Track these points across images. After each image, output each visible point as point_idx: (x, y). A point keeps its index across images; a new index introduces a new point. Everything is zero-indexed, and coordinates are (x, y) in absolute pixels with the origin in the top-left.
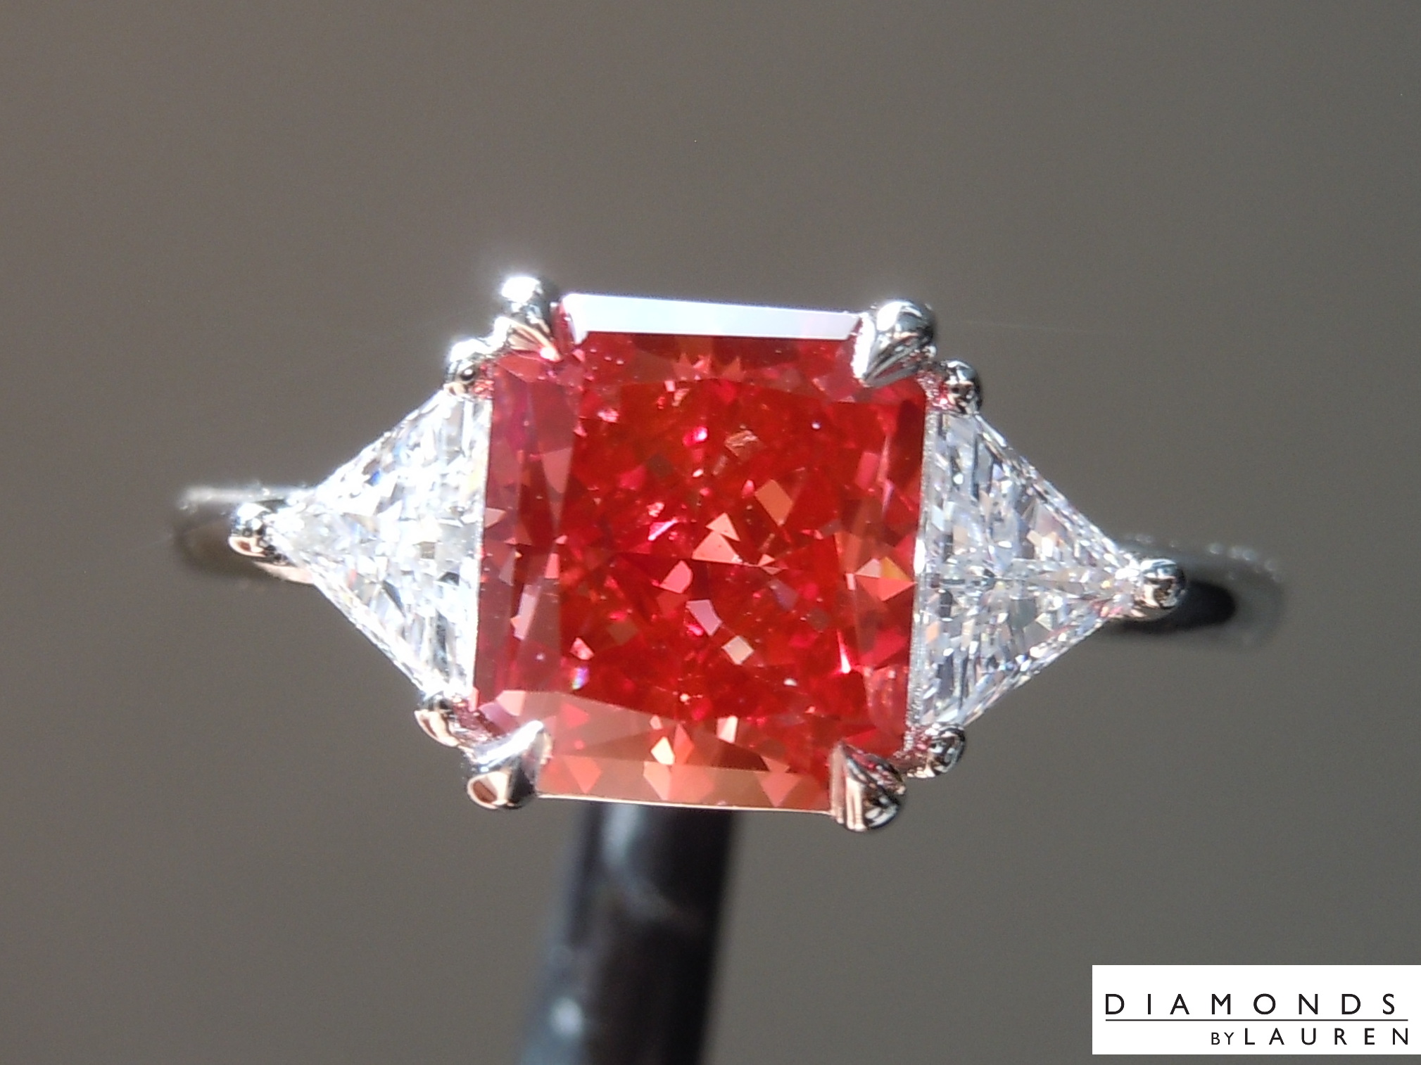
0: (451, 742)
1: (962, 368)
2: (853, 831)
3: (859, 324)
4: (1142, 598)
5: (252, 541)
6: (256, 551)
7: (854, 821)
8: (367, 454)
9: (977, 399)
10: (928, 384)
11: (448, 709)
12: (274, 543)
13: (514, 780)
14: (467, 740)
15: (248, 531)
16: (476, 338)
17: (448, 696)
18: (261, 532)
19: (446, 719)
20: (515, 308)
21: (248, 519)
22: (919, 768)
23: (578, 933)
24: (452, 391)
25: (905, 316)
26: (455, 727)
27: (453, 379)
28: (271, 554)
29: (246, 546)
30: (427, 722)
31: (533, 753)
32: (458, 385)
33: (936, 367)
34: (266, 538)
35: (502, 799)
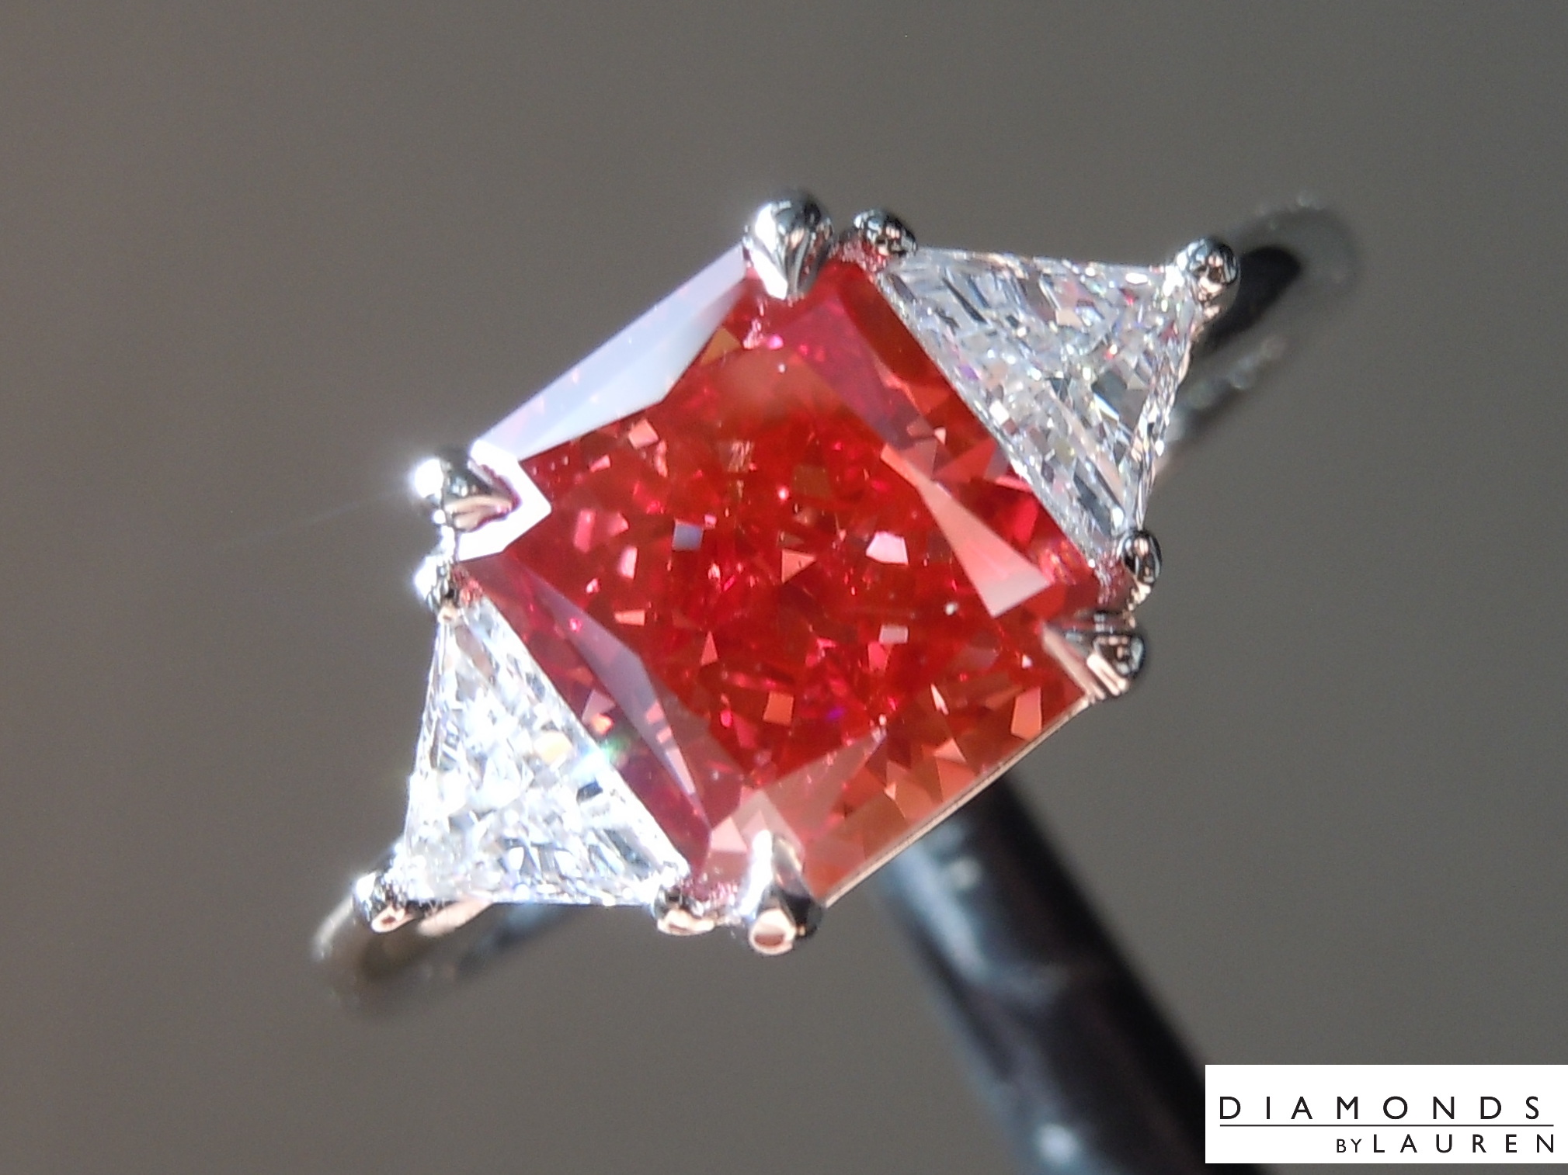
0: (706, 925)
1: (870, 219)
2: (1121, 694)
3: (746, 254)
4: (1204, 293)
5: (389, 911)
6: (400, 917)
7: (1115, 683)
8: (423, 747)
9: (904, 233)
10: (852, 253)
11: (678, 898)
12: (411, 897)
13: (787, 908)
14: (719, 912)
15: (379, 906)
16: (429, 553)
17: (669, 885)
18: (391, 898)
19: (685, 908)
20: (438, 496)
21: (369, 894)
22: (1133, 593)
23: (1002, 1064)
24: (447, 618)
25: (779, 216)
26: (699, 908)
27: (439, 607)
28: (419, 910)
29: (390, 920)
30: (672, 926)
31: (782, 865)
32: (446, 611)
33: (847, 235)
34: (400, 898)
35: (789, 931)
